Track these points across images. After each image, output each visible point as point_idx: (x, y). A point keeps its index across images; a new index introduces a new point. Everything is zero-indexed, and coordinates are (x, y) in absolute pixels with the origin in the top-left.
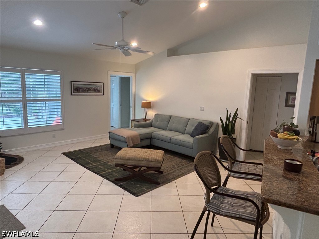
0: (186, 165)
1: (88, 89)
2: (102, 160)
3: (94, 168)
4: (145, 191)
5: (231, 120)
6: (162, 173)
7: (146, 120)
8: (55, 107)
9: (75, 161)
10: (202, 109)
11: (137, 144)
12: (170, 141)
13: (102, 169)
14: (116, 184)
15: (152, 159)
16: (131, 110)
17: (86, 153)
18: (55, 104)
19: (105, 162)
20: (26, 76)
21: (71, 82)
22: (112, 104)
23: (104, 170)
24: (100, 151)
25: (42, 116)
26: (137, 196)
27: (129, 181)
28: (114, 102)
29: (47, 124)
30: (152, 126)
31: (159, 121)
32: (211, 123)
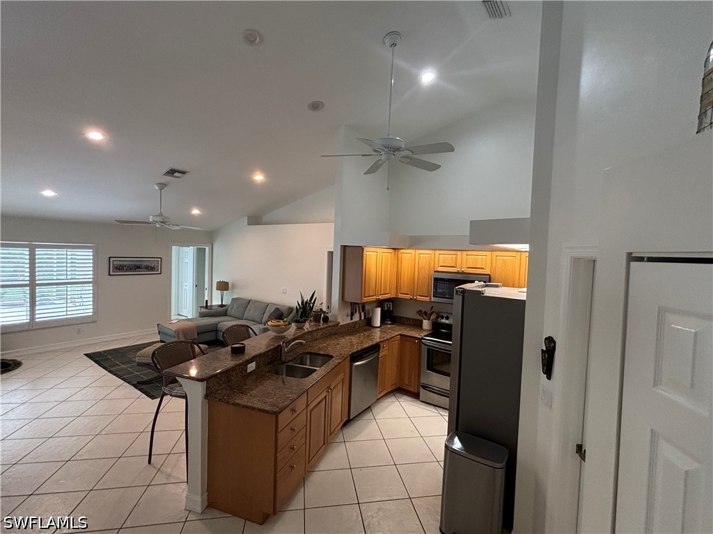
1: (137, 266)
7: (220, 306)
9: (98, 364)
14: (136, 388)
16: (206, 292)
18: (81, 287)
20: (37, 253)
21: (110, 258)
22: (184, 284)
25: (60, 305)
28: (187, 281)
29: (67, 315)
30: (226, 315)
31: (235, 308)
32: (291, 309)
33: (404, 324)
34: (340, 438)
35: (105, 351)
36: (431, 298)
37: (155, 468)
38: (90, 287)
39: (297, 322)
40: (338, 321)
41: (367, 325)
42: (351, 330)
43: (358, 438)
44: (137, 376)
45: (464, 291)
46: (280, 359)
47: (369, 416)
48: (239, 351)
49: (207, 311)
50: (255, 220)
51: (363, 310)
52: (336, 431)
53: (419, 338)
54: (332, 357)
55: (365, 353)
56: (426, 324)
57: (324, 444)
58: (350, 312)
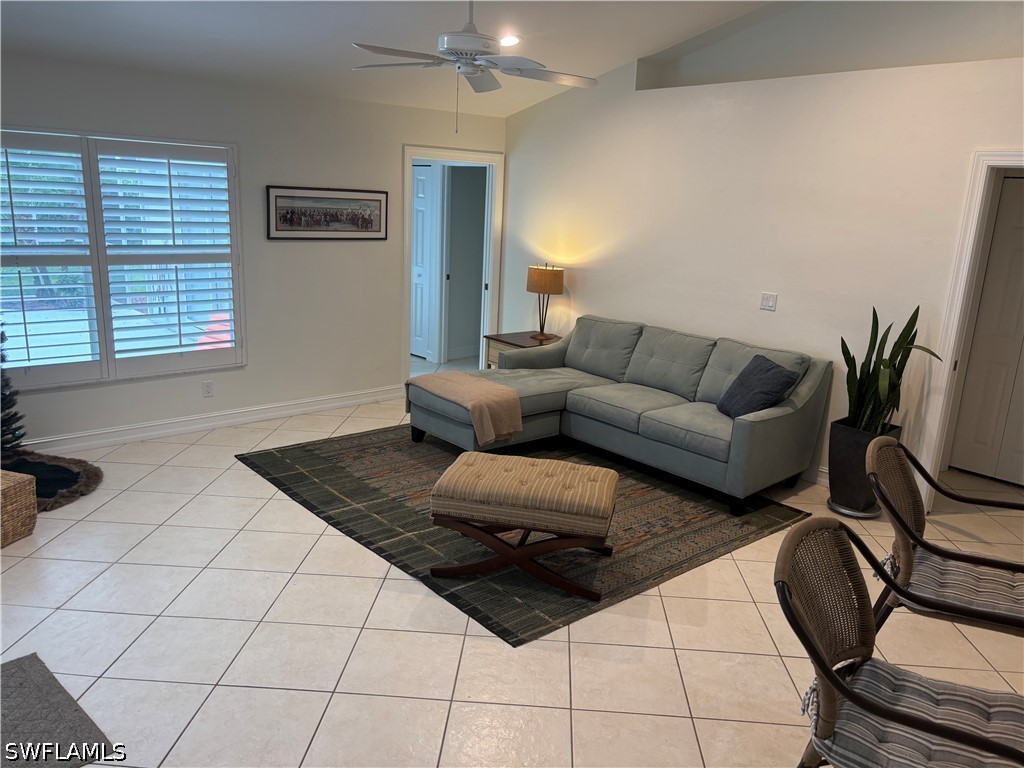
0: (699, 525)
1: (332, 215)
2: (383, 491)
3: (356, 519)
4: (547, 622)
5: (886, 355)
6: (608, 552)
7: (541, 337)
8: (211, 285)
9: (285, 491)
10: (769, 306)
11: (510, 434)
12: (634, 428)
13: (381, 524)
14: (438, 590)
15: (572, 505)
16: (487, 297)
17: (324, 458)
18: (208, 271)
19: (394, 499)
20: (103, 167)
21: (268, 188)
22: (415, 270)
23: (390, 530)
24: (375, 454)
25: (162, 309)
26: (514, 645)
27: (484, 579)
28: (422, 262)
29: (181, 346)
30: (564, 365)
31: (591, 345)
38: (225, 271)
49: (517, 350)
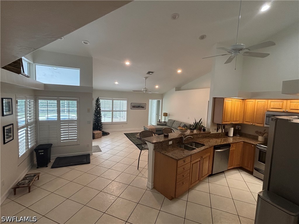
1: (139, 106)
7: (165, 122)
8: (124, 114)
9: (127, 137)
14: (136, 146)
16: (160, 117)
20: (114, 101)
21: (131, 103)
26: (141, 150)
29: (120, 121)
30: (166, 126)
31: (169, 123)
32: (191, 125)
33: (247, 137)
34: (207, 180)
35: (129, 133)
36: (264, 125)
37: (139, 171)
38: (126, 112)
39: (191, 129)
40: (210, 131)
41: (225, 135)
42: (217, 136)
43: (216, 183)
44: (137, 142)
45: (277, 119)
46: (182, 142)
47: (223, 175)
48: (166, 136)
49: (160, 123)
50: (178, 89)
51: (224, 128)
52: (205, 177)
53: (254, 145)
54: (204, 145)
55: (222, 147)
56: (260, 138)
57: (199, 180)
58: (216, 129)
